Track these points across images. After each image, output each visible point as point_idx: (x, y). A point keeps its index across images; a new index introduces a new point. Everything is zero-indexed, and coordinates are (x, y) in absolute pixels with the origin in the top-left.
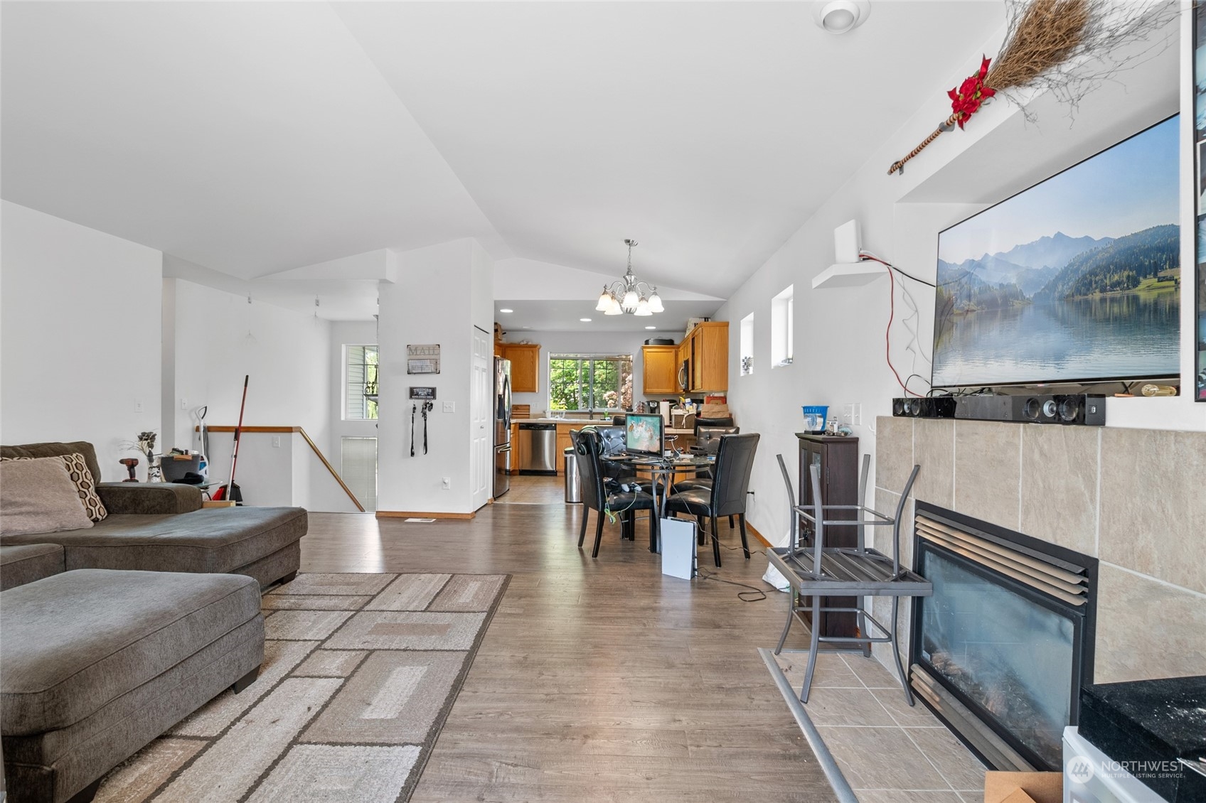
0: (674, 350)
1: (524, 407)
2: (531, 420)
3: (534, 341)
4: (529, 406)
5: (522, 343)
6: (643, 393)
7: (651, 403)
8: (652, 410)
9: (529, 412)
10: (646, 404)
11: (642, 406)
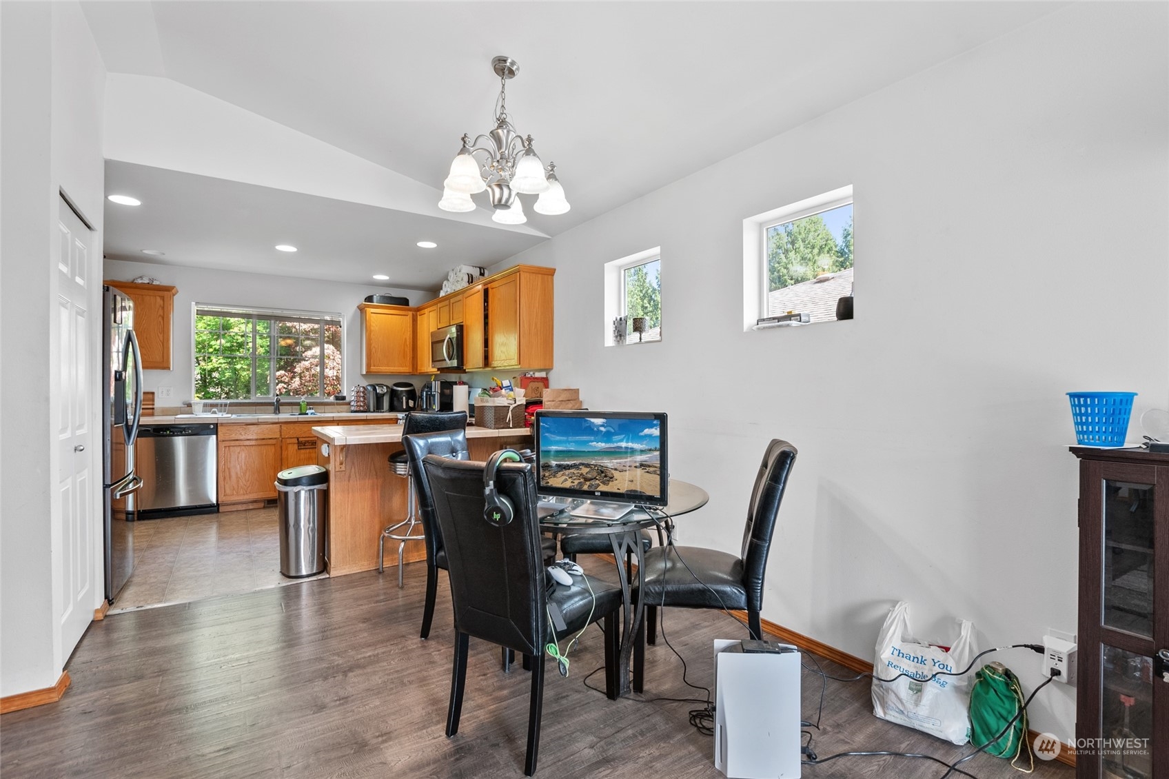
0: (410, 313)
2: (156, 418)
3: (162, 279)
4: (153, 393)
5: (140, 281)
6: (364, 373)
7: (377, 388)
8: (379, 398)
9: (153, 405)
10: (369, 388)
11: (363, 392)
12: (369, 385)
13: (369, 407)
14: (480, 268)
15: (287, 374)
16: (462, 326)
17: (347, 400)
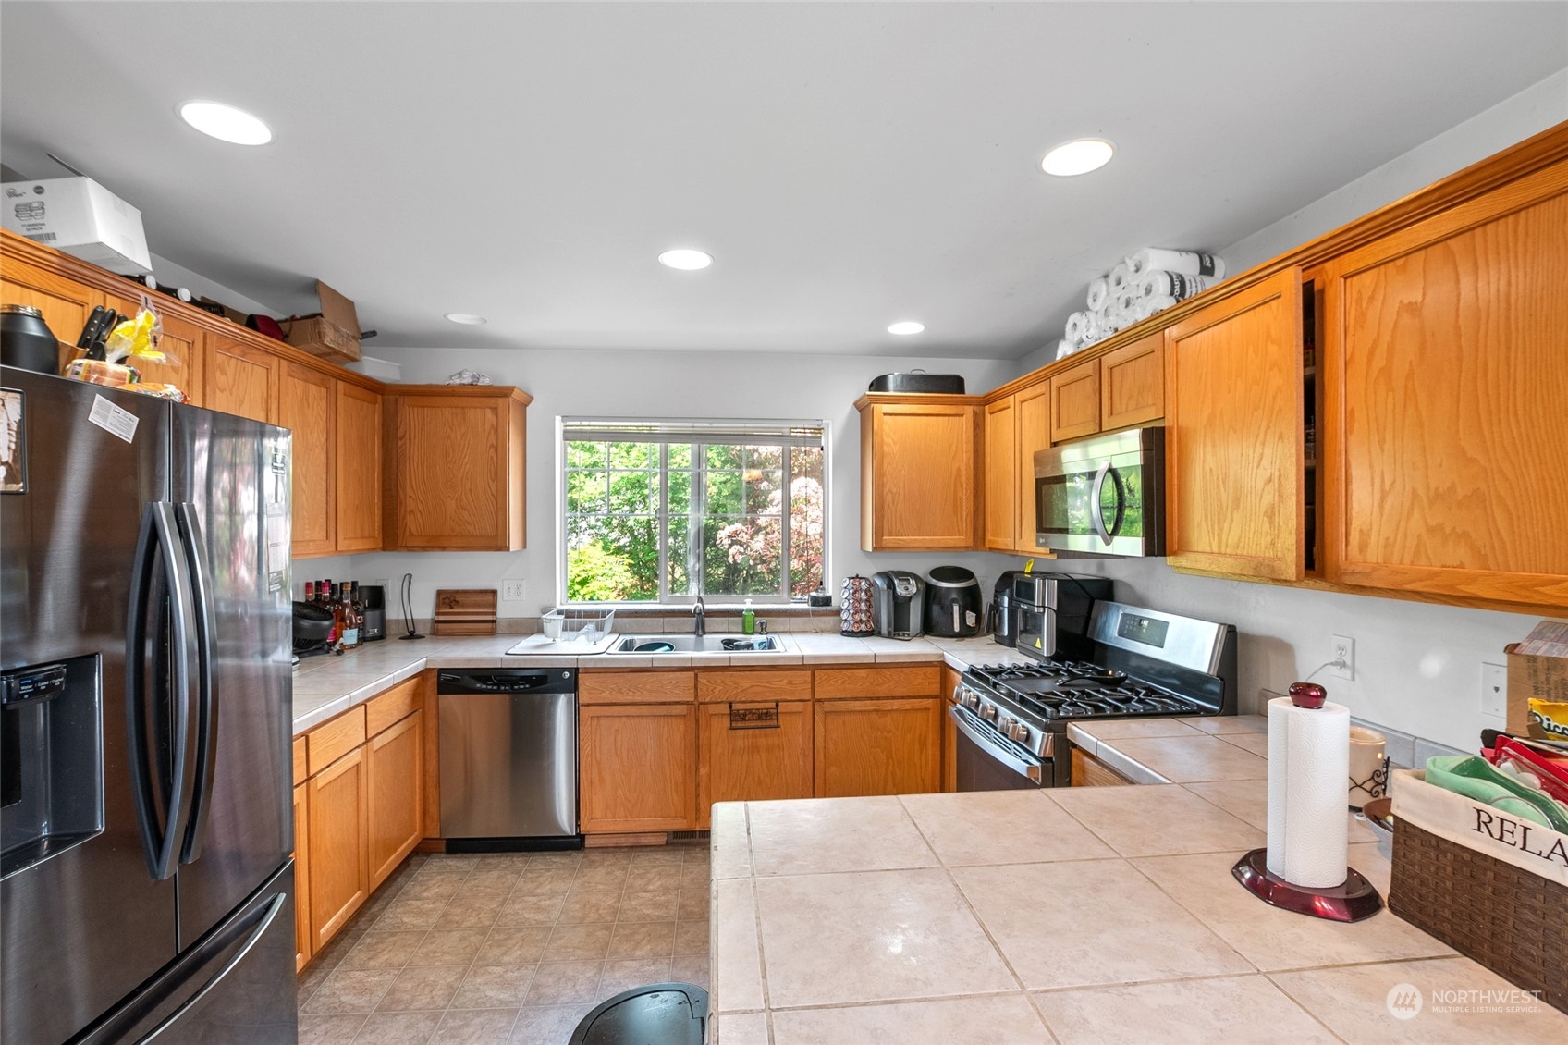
0: (969, 410)
1: (478, 598)
4: (494, 592)
5: (457, 381)
6: (869, 549)
7: (896, 582)
8: (900, 606)
9: (494, 614)
10: (879, 582)
11: (866, 592)
12: (881, 574)
13: (877, 621)
14: (1201, 254)
15: (744, 529)
16: (1163, 430)
17: (834, 603)
